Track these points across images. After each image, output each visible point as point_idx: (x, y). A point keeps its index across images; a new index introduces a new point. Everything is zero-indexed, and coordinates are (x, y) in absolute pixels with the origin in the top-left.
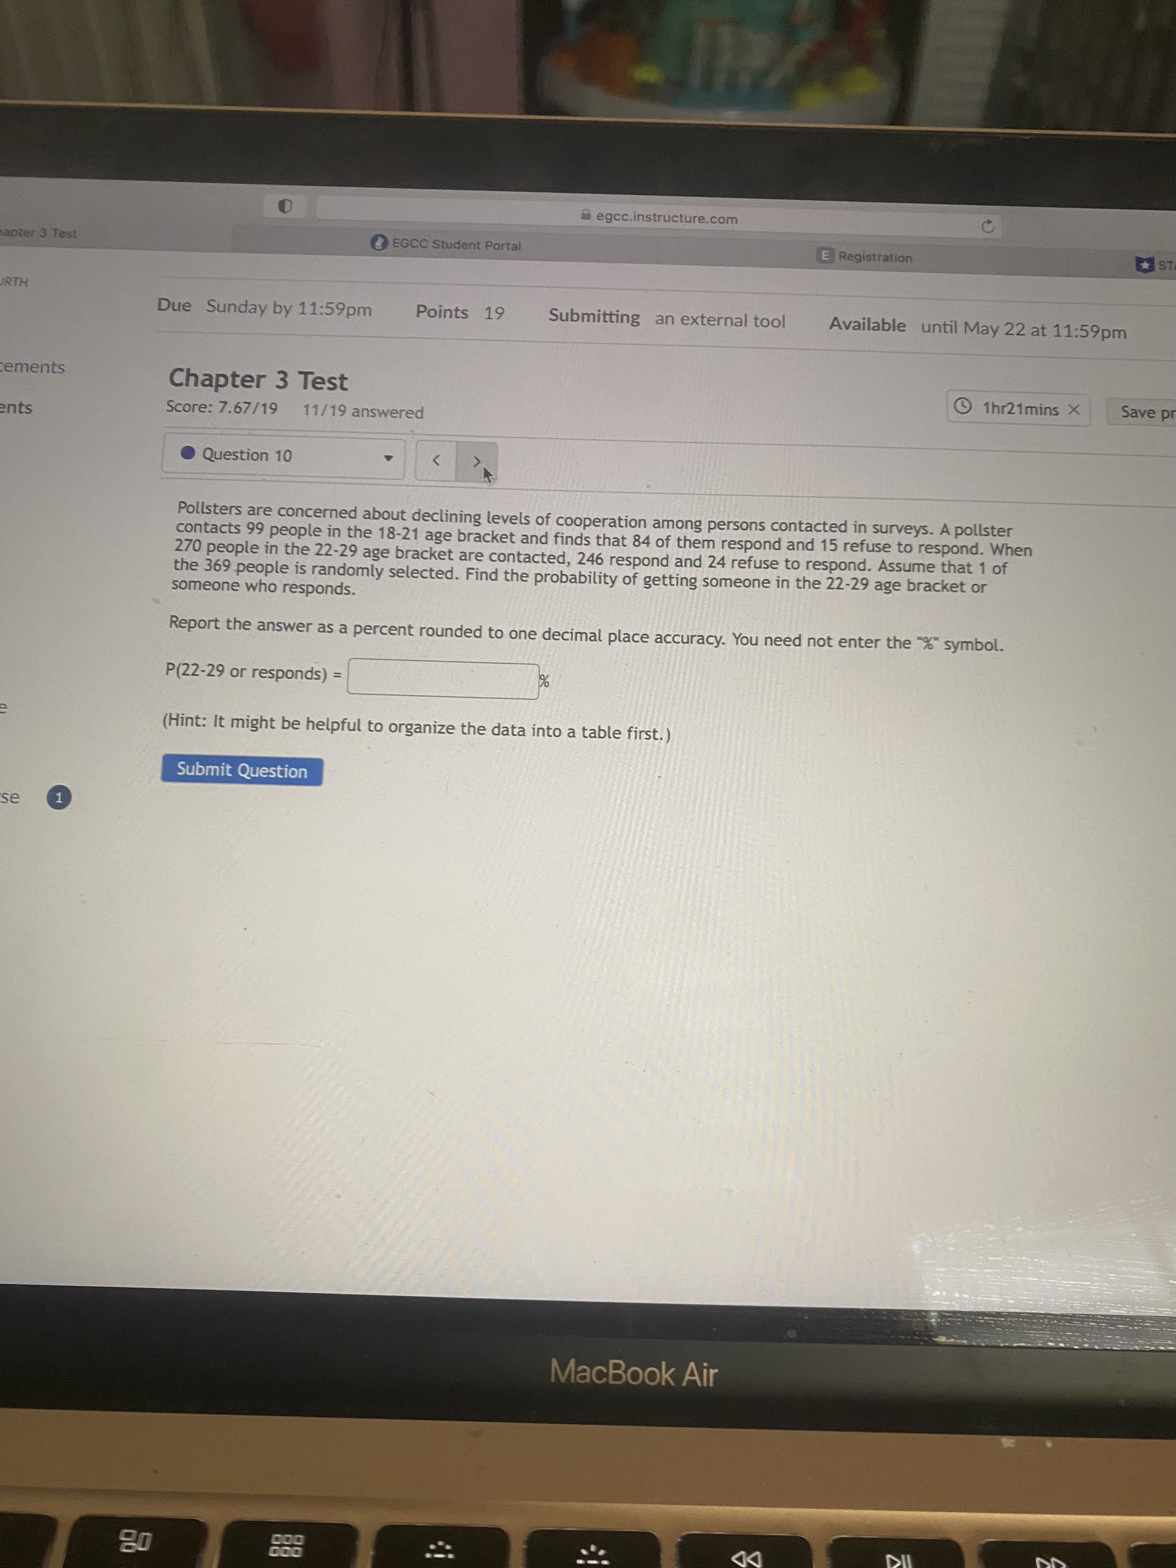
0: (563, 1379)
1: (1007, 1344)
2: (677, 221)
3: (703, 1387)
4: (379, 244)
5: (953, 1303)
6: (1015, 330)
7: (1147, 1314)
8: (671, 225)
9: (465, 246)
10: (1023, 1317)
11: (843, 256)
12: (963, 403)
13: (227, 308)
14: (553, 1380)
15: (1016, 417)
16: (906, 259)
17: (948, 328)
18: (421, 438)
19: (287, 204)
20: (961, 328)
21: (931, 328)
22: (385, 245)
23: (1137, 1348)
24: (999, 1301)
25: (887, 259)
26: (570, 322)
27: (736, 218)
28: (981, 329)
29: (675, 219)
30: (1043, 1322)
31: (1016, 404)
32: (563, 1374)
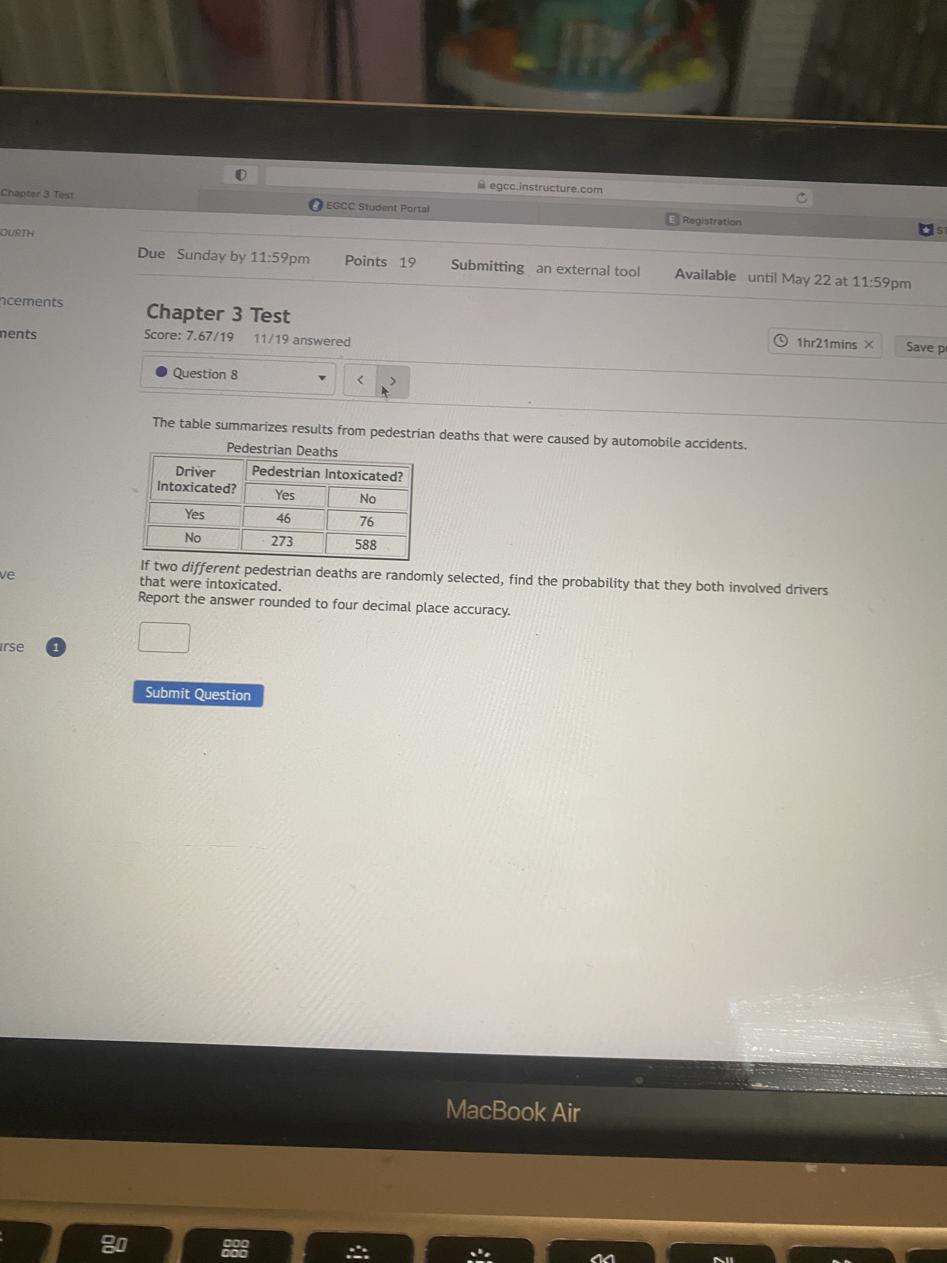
0: (456, 1116)
1: (810, 1089)
2: (554, 191)
3: (568, 1122)
4: (316, 205)
5: (768, 1056)
6: (823, 280)
7: (923, 1066)
8: (549, 193)
9: (385, 208)
10: (823, 1068)
11: (686, 219)
12: (781, 338)
13: (193, 257)
14: (448, 1117)
15: (824, 350)
16: (736, 223)
17: (769, 278)
18: (348, 361)
19: (243, 174)
20: (780, 278)
21: (756, 279)
22: (321, 207)
23: (914, 1093)
24: (805, 1055)
25: (721, 223)
26: (468, 270)
27: (601, 189)
28: (796, 279)
29: (553, 189)
30: (840, 1072)
31: (823, 339)
32: (457, 1111)
